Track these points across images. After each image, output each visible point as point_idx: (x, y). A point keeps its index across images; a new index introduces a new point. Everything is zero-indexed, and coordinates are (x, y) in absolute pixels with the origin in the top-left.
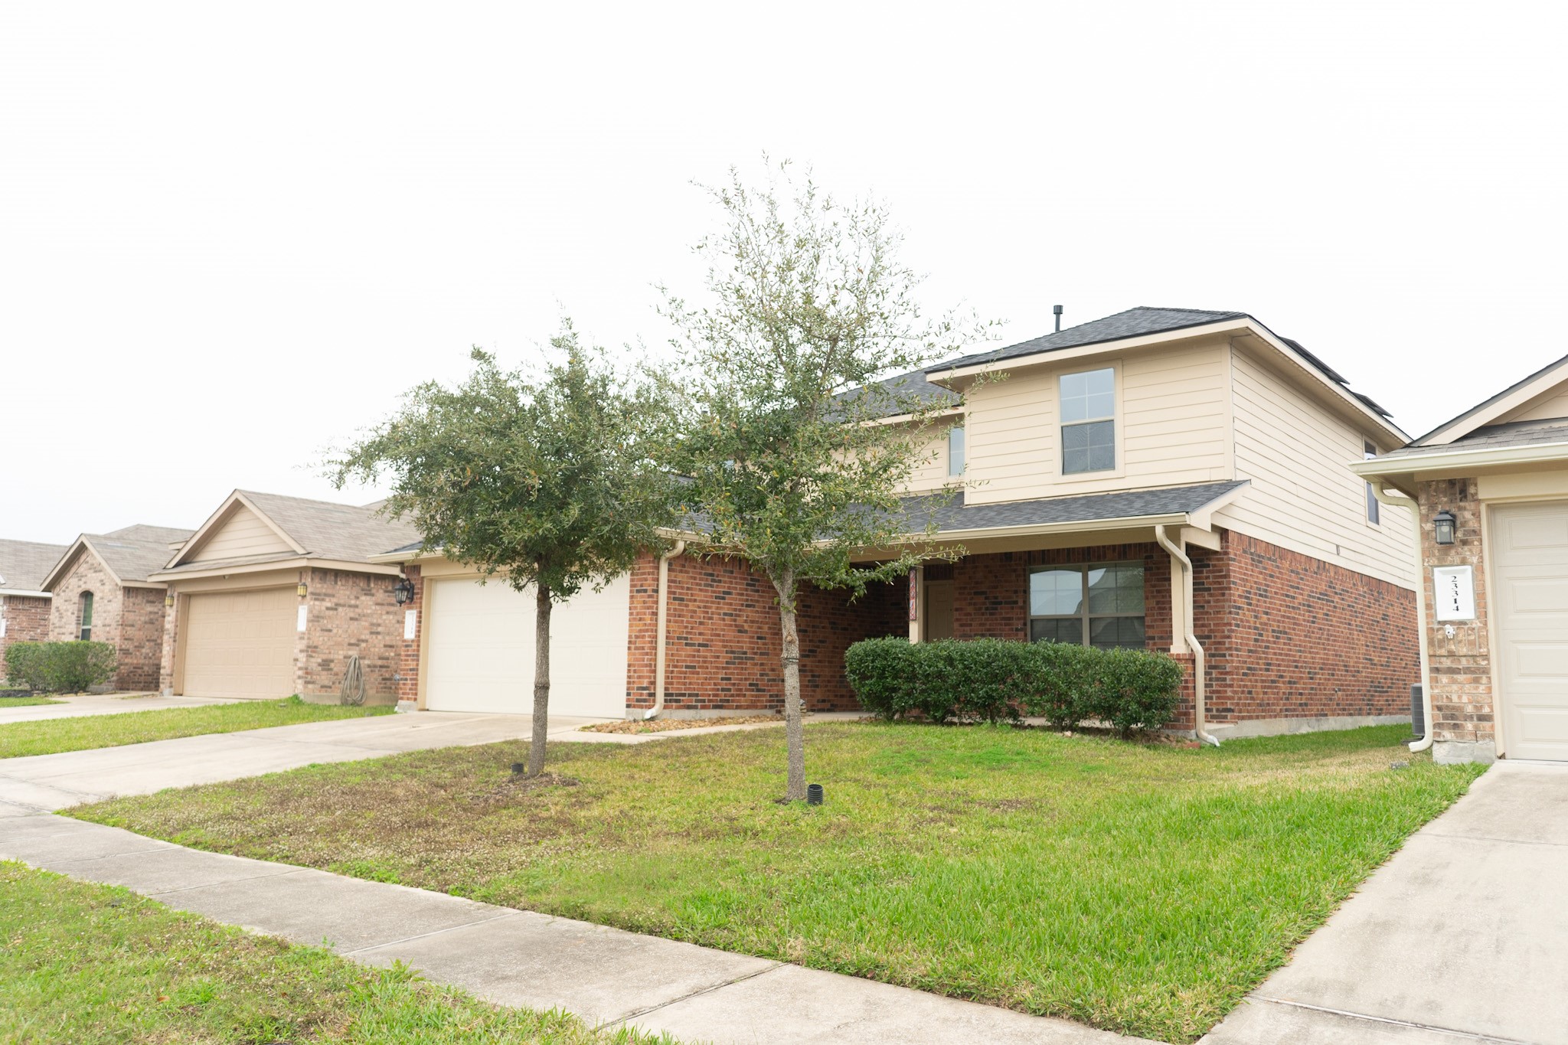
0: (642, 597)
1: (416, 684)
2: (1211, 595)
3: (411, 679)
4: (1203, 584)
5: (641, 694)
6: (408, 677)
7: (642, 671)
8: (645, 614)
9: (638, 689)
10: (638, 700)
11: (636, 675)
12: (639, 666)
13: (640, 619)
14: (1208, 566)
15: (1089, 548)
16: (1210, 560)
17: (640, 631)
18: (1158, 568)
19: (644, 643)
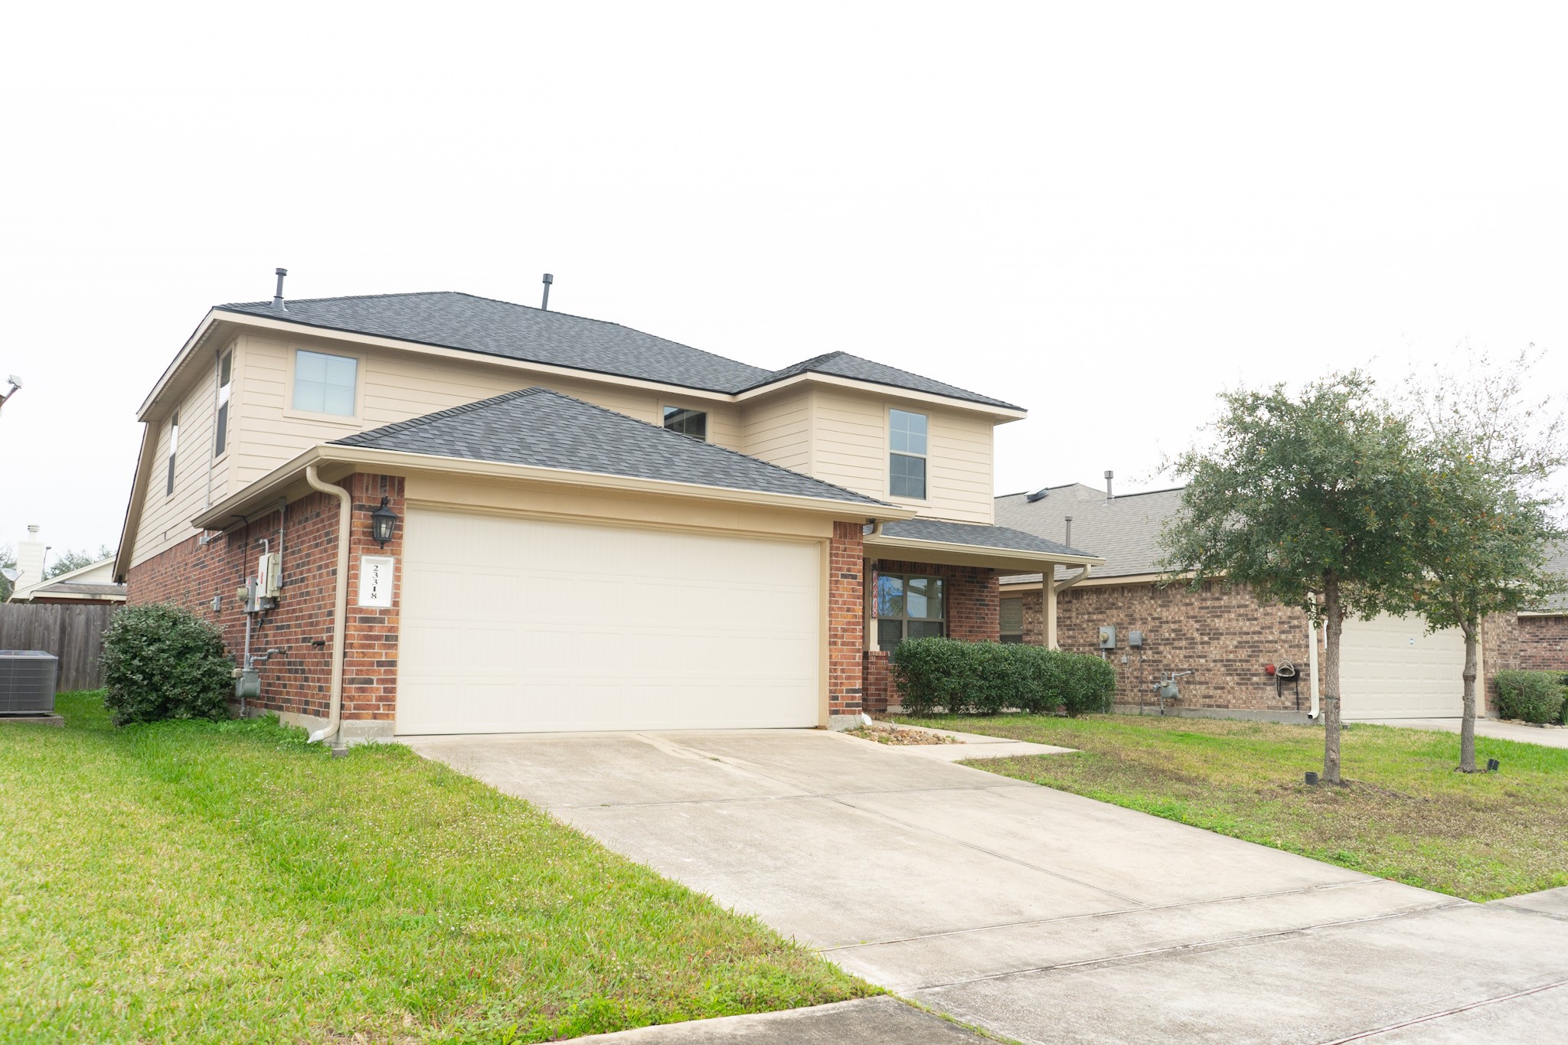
0: (849, 584)
1: (393, 690)
2: (989, 610)
3: (381, 681)
4: (984, 600)
5: (853, 698)
6: (375, 678)
7: (854, 671)
8: (855, 604)
9: (848, 691)
10: (848, 705)
11: (844, 675)
12: (848, 664)
13: (848, 610)
14: (987, 587)
15: (915, 563)
16: (988, 583)
17: (849, 623)
18: (959, 585)
19: (855, 638)
